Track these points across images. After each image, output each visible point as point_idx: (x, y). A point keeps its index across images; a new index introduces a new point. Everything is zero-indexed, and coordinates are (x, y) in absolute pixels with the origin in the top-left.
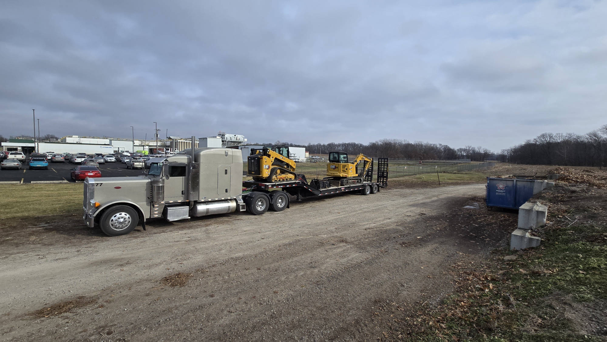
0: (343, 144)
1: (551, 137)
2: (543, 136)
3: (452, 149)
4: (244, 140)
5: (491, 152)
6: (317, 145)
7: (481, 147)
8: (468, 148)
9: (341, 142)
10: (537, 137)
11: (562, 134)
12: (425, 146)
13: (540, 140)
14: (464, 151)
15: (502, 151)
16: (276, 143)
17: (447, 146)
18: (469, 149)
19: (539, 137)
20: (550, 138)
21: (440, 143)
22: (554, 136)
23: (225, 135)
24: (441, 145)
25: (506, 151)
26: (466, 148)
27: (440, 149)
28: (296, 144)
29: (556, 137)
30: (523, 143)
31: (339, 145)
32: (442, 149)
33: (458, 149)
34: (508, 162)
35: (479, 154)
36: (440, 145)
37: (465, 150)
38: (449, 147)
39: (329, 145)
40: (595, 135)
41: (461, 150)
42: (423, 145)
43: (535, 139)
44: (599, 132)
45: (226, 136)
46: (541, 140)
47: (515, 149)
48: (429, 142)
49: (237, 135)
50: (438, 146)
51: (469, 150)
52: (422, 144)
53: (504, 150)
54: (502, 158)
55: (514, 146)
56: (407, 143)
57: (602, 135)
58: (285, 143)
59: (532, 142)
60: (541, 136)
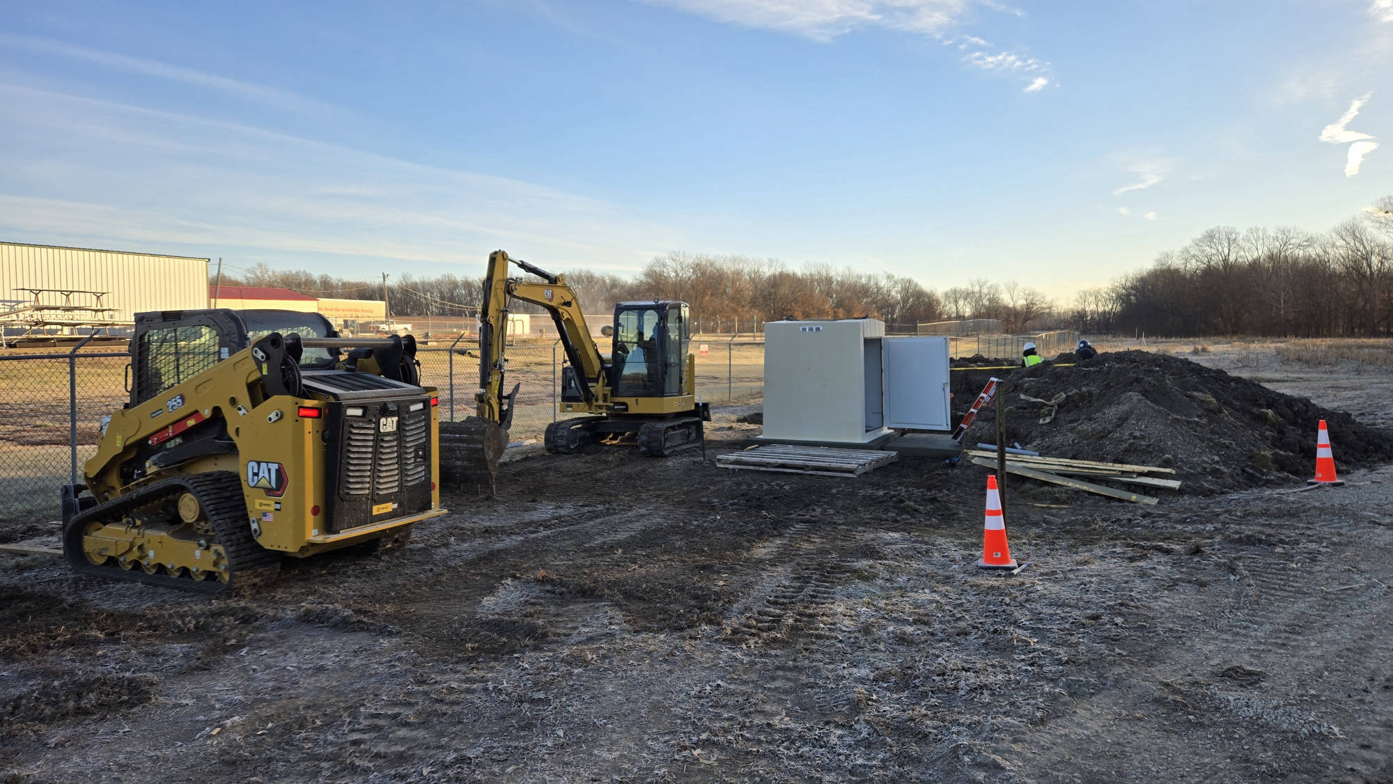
3: (929, 291)
5: (1048, 299)
7: (1015, 285)
8: (977, 289)
11: (1264, 230)
12: (842, 284)
14: (965, 299)
17: (910, 281)
18: (980, 292)
21: (889, 272)
22: (1241, 237)
24: (893, 277)
25: (1091, 295)
26: (970, 288)
27: (889, 291)
29: (1249, 240)
32: (896, 294)
33: (946, 294)
36: (889, 277)
37: (967, 295)
38: (916, 285)
41: (955, 296)
42: (834, 278)
50: (883, 283)
51: (980, 296)
52: (831, 278)
53: (1085, 293)
56: (779, 270)
57: (1375, 232)
59: (1177, 263)
60: (1205, 237)
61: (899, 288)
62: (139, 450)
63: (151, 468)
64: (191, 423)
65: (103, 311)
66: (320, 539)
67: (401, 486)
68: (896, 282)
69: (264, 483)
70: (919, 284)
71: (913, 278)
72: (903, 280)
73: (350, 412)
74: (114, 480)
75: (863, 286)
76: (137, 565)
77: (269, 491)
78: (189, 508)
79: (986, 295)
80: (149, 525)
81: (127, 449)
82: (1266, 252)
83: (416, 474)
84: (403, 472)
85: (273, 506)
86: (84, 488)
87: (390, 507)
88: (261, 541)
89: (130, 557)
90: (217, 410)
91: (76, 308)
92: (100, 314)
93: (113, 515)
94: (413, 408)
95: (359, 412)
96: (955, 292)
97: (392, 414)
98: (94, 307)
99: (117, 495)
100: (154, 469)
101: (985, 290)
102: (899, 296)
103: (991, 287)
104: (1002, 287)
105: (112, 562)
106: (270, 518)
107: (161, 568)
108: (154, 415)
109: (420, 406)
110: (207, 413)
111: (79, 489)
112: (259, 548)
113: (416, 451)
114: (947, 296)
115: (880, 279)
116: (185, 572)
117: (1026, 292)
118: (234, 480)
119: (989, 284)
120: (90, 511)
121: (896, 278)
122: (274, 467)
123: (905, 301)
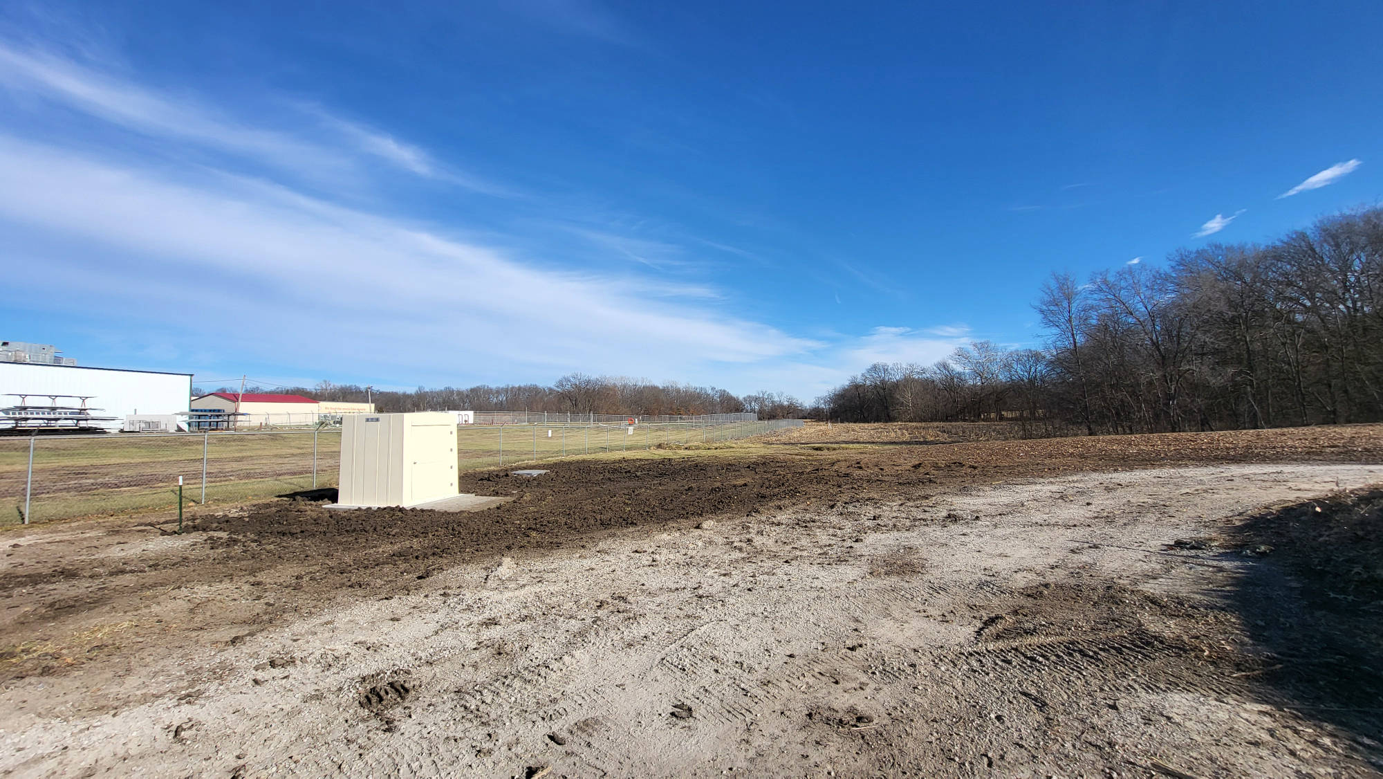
1: (885, 370)
2: (875, 368)
5: (800, 402)
7: (782, 393)
8: (761, 395)
16: (317, 385)
17: (724, 391)
21: (713, 386)
26: (758, 396)
27: (713, 397)
28: (381, 390)
35: (781, 407)
36: (713, 389)
37: (756, 399)
38: (728, 393)
40: (945, 366)
43: (863, 376)
44: (950, 361)
46: (873, 376)
47: (835, 395)
50: (710, 391)
51: (764, 401)
54: (816, 415)
57: (954, 366)
59: (859, 380)
60: (872, 368)
61: (718, 395)
65: (85, 410)
68: (716, 392)
72: (720, 390)
79: (767, 400)
82: (903, 377)
91: (60, 408)
98: (78, 407)
104: (775, 395)
123: (722, 402)
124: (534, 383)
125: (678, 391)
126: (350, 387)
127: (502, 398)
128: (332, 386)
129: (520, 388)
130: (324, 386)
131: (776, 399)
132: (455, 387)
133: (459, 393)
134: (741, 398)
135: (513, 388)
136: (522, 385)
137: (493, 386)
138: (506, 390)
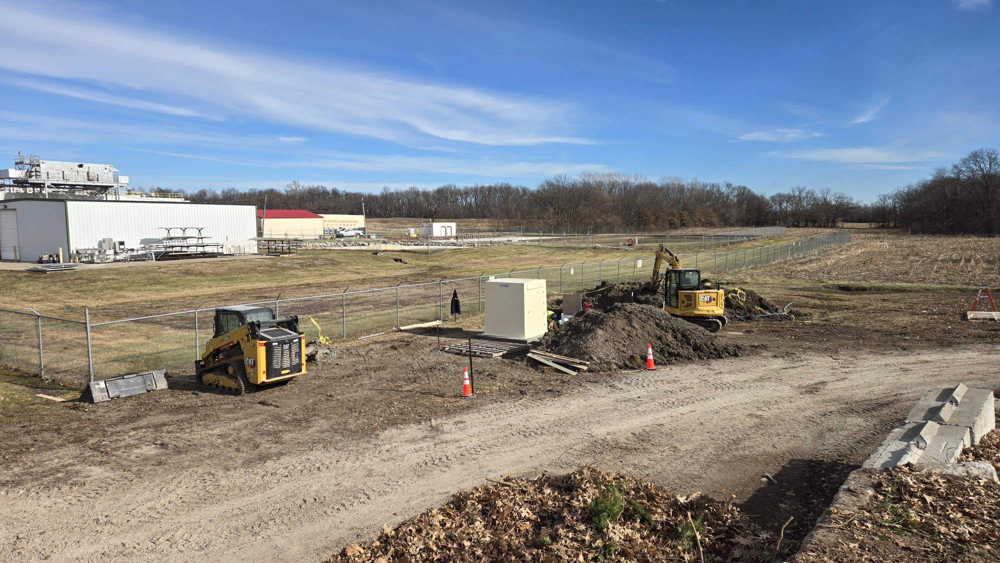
0: (476, 190)
1: (994, 159)
2: (975, 157)
3: (760, 195)
4: (116, 180)
6: (407, 193)
7: (828, 189)
8: (797, 193)
9: (471, 185)
10: (962, 160)
13: (967, 167)
14: (788, 201)
15: (881, 199)
17: (744, 188)
18: (800, 196)
19: (964, 162)
20: (990, 165)
21: (728, 181)
23: (42, 165)
24: (731, 185)
26: (792, 193)
27: (728, 196)
30: (928, 176)
31: (467, 192)
32: (733, 197)
34: (895, 227)
35: (825, 208)
36: (729, 185)
37: (789, 198)
38: (749, 191)
39: (440, 192)
41: (780, 198)
42: (685, 187)
43: (956, 167)
45: (43, 168)
46: (971, 168)
47: (907, 194)
48: (699, 180)
49: (89, 165)
50: (724, 189)
51: (800, 199)
53: (884, 196)
54: (879, 218)
55: (905, 186)
58: (315, 186)
59: (949, 174)
60: (970, 157)
61: (735, 193)
62: (217, 352)
63: (221, 357)
64: (231, 344)
65: (202, 238)
66: (267, 381)
67: (291, 365)
68: (734, 189)
69: (250, 364)
70: (752, 190)
71: (747, 186)
72: (739, 187)
73: (274, 344)
74: (211, 359)
75: (708, 192)
76: (217, 386)
77: (252, 367)
78: (231, 370)
79: (804, 198)
80: (220, 374)
81: (214, 351)
83: (296, 361)
84: (291, 360)
85: (253, 371)
86: (202, 361)
87: (287, 371)
88: (250, 380)
89: (215, 383)
90: (238, 341)
91: (188, 237)
92: (200, 240)
93: (210, 371)
94: (294, 341)
95: (277, 344)
96: (780, 195)
97: (287, 343)
98: (197, 237)
99: (212, 365)
100: (222, 357)
101: (803, 195)
102: (735, 199)
103: (808, 192)
105: (210, 384)
106: (252, 374)
107: (224, 387)
108: (221, 341)
109: (297, 340)
110: (236, 342)
111: (200, 361)
112: (249, 383)
113: (296, 354)
114: (773, 198)
115: (721, 187)
116: (230, 388)
117: (837, 196)
118: (242, 361)
119: (807, 190)
120: (204, 369)
121: (734, 186)
122: (253, 360)
123: (740, 203)
124: (505, 182)
125: (681, 189)
126: (318, 187)
127: (471, 200)
128: (301, 188)
129: (490, 188)
130: (294, 188)
131: (818, 194)
132: (421, 187)
133: (426, 194)
134: (767, 196)
135: (482, 188)
136: (493, 185)
137: (461, 186)
138: (476, 191)
